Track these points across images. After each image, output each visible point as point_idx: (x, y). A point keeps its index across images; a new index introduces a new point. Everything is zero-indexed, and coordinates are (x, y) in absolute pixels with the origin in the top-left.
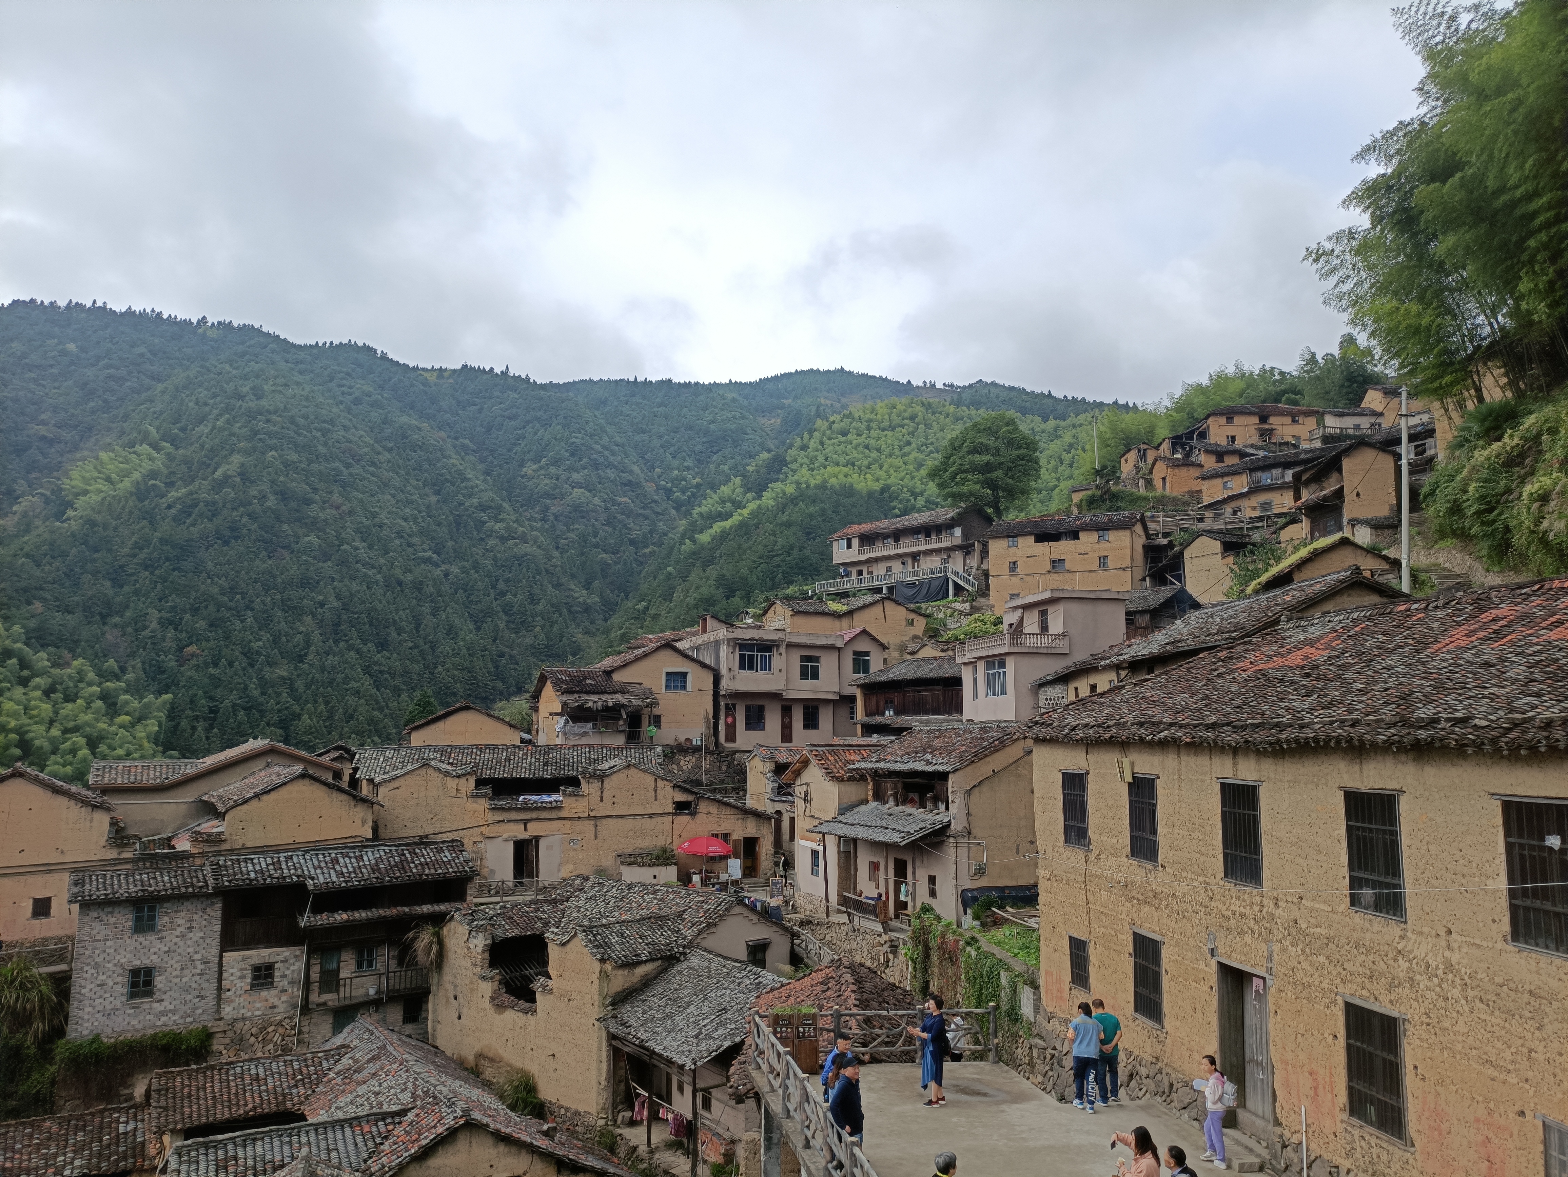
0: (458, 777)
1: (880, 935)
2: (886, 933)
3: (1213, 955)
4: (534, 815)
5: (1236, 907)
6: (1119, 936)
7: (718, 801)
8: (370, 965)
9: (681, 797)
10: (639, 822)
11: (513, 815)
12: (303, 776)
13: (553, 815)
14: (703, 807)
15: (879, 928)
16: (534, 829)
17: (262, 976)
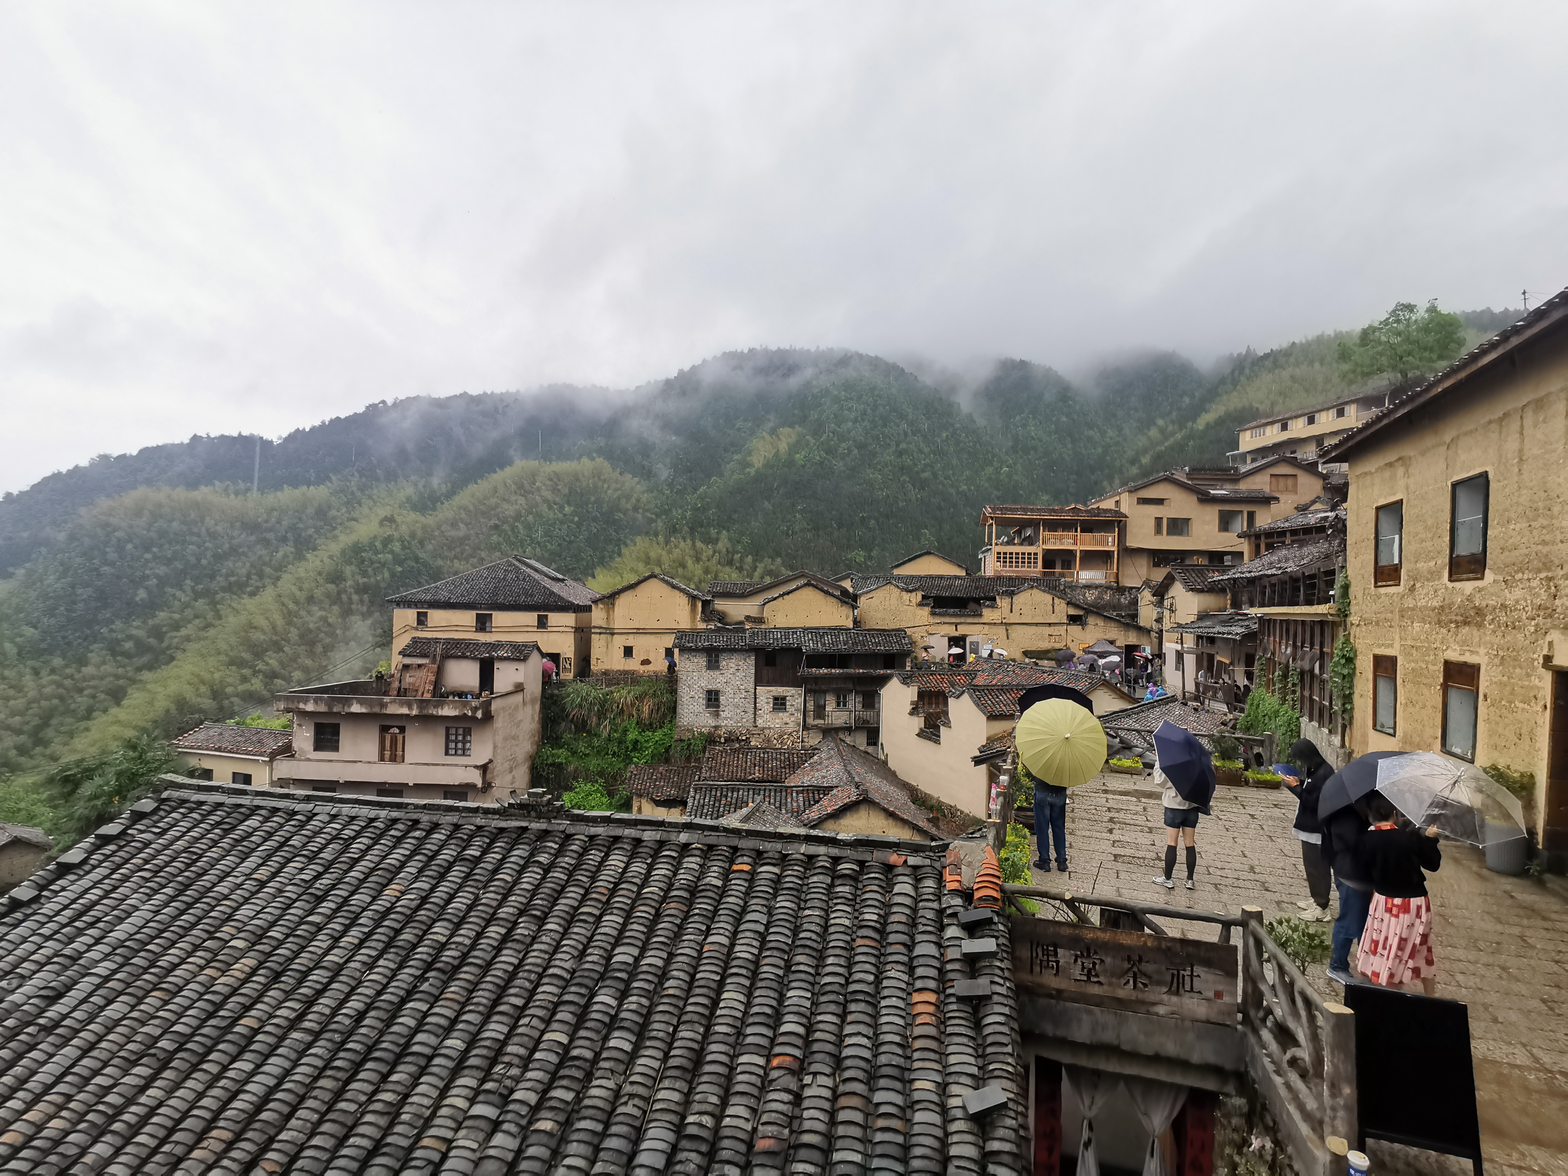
0: (911, 591)
1: (1225, 715)
2: (1231, 713)
3: (1546, 664)
4: (962, 620)
7: (1106, 617)
8: (845, 705)
9: (1072, 611)
10: (1040, 629)
11: (947, 620)
12: (808, 584)
13: (976, 620)
14: (1091, 620)
15: (1225, 708)
16: (962, 630)
17: (779, 703)
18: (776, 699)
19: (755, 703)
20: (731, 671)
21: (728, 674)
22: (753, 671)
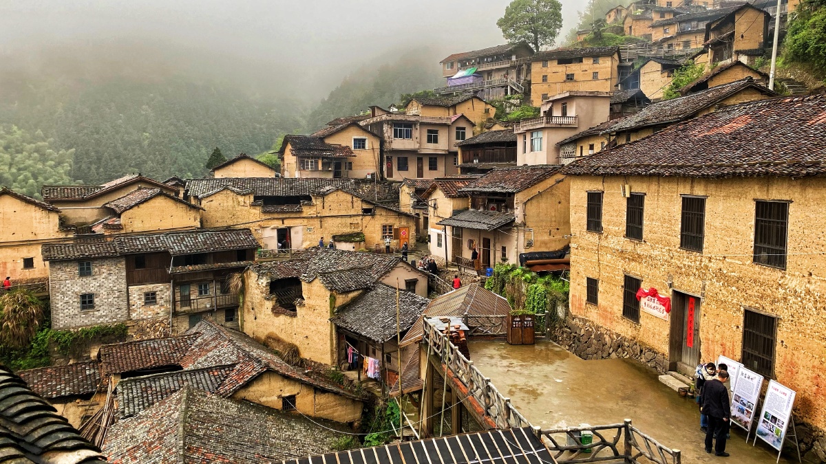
0: (244, 195)
1: (475, 277)
2: (478, 276)
3: (670, 287)
4: (287, 216)
5: (686, 262)
6: (617, 277)
7: (386, 209)
8: (206, 293)
9: (365, 206)
10: (344, 220)
11: (276, 216)
12: (160, 194)
13: (298, 216)
14: (378, 212)
15: (476, 273)
16: (288, 223)
17: (150, 298)
18: (147, 294)
19: (128, 300)
20: (103, 276)
21: (101, 279)
22: (124, 274)
